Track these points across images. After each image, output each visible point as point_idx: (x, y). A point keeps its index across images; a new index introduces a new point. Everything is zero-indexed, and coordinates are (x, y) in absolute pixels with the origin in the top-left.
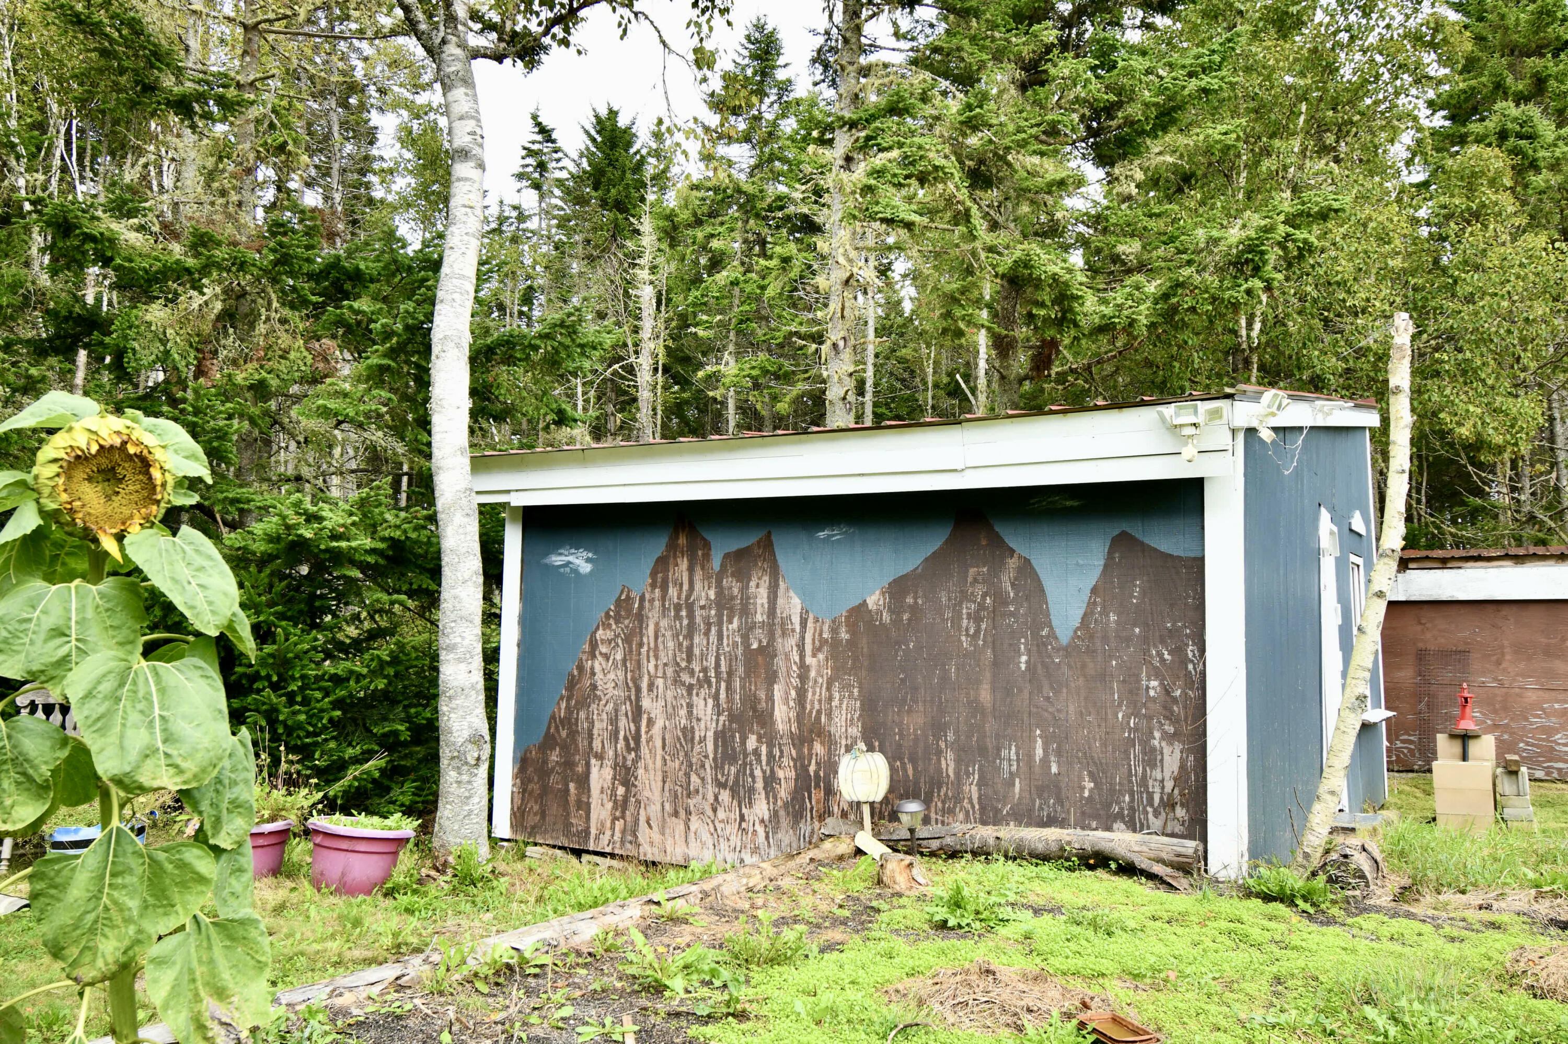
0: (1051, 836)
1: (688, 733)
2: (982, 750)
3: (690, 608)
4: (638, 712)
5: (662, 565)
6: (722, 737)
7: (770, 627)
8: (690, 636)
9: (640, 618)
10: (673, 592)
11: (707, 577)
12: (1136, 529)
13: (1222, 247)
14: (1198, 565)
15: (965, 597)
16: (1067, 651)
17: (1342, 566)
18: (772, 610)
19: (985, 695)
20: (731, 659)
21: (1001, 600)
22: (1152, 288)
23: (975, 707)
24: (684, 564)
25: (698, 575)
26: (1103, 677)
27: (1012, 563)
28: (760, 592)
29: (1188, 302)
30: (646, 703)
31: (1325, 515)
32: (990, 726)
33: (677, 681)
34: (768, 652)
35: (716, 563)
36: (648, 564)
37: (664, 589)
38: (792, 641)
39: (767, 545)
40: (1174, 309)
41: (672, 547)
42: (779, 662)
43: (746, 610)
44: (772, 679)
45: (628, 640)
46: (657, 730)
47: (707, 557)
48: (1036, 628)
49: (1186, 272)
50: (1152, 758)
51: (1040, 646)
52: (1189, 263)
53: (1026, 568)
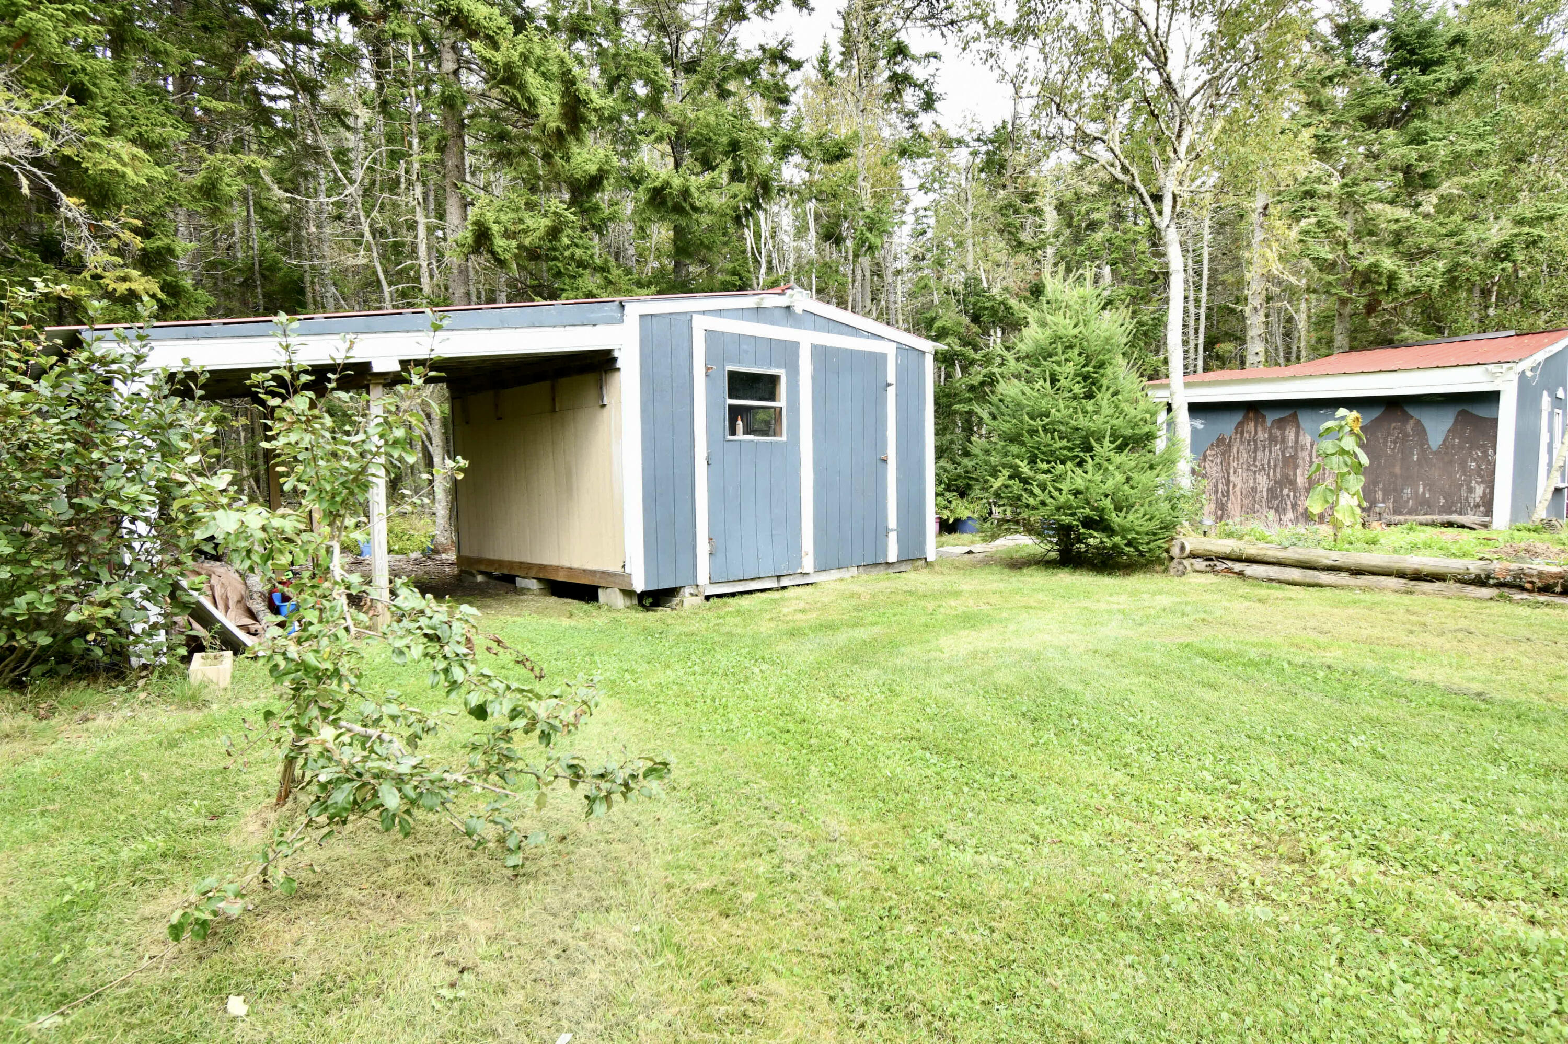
0: (1429, 518)
1: (1254, 490)
2: (1395, 490)
3: (1255, 442)
4: (1228, 482)
5: (1241, 424)
6: (1271, 490)
7: (1295, 448)
8: (1255, 451)
9: (1230, 446)
10: (1246, 435)
11: (1264, 429)
12: (1469, 408)
13: (1488, 244)
14: (1495, 422)
15: (1389, 434)
16: (1435, 453)
17: (1551, 415)
18: (1297, 441)
19: (1397, 470)
20: (1276, 460)
21: (1406, 435)
22: (1441, 265)
23: (1393, 475)
24: (1252, 425)
25: (1260, 428)
26: (1451, 462)
27: (1412, 422)
28: (1291, 435)
29: (1466, 275)
30: (1232, 478)
31: (1545, 393)
32: (1399, 481)
33: (1248, 470)
34: (1294, 457)
35: (1269, 424)
36: (1234, 425)
37: (1242, 434)
38: (1306, 453)
39: (1295, 416)
40: (1455, 279)
41: (1246, 418)
42: (1300, 461)
43: (1284, 441)
44: (1296, 467)
45: (1223, 454)
46: (1238, 489)
47: (1264, 421)
48: (1422, 446)
49: (1463, 258)
50: (1471, 490)
51: (1423, 452)
52: (1466, 252)
53: (1418, 423)
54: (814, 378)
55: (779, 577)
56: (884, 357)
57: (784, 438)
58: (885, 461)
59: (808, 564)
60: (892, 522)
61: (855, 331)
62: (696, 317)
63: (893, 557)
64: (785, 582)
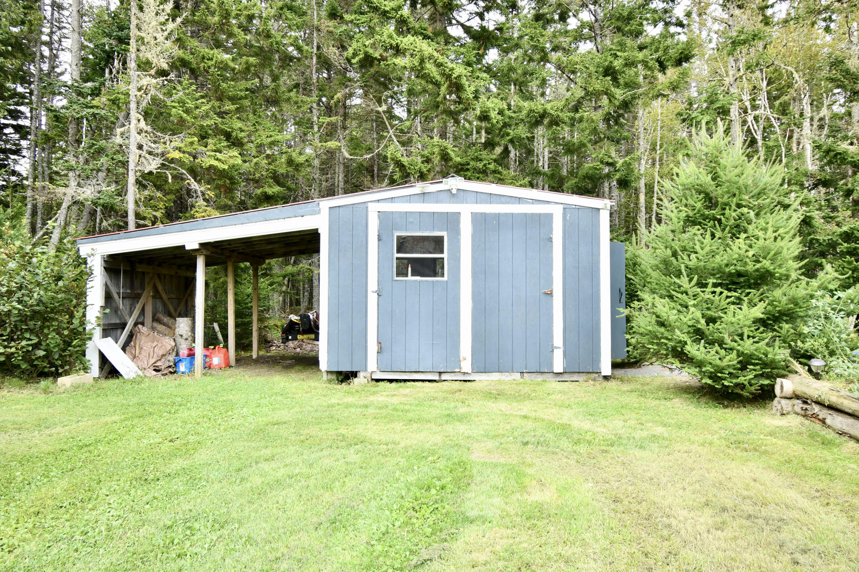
54: (473, 236)
55: (440, 373)
56: (549, 217)
57: (445, 278)
58: (550, 294)
59: (466, 366)
60: (558, 340)
61: (520, 200)
62: (370, 205)
63: (558, 367)
64: (444, 377)
